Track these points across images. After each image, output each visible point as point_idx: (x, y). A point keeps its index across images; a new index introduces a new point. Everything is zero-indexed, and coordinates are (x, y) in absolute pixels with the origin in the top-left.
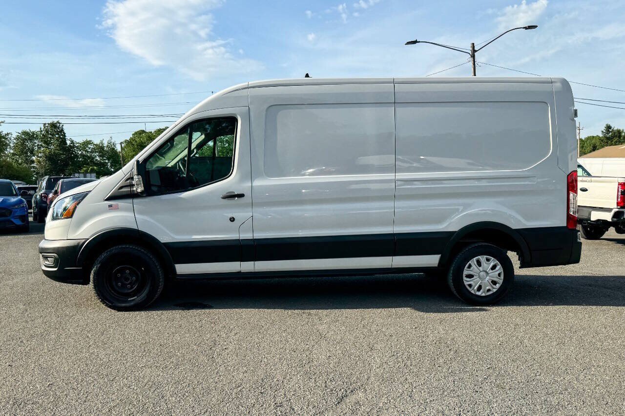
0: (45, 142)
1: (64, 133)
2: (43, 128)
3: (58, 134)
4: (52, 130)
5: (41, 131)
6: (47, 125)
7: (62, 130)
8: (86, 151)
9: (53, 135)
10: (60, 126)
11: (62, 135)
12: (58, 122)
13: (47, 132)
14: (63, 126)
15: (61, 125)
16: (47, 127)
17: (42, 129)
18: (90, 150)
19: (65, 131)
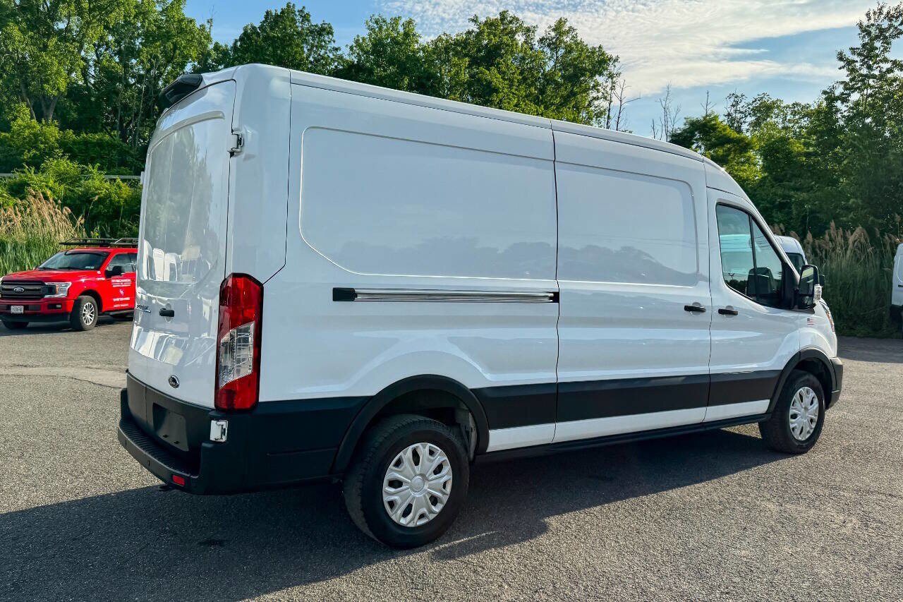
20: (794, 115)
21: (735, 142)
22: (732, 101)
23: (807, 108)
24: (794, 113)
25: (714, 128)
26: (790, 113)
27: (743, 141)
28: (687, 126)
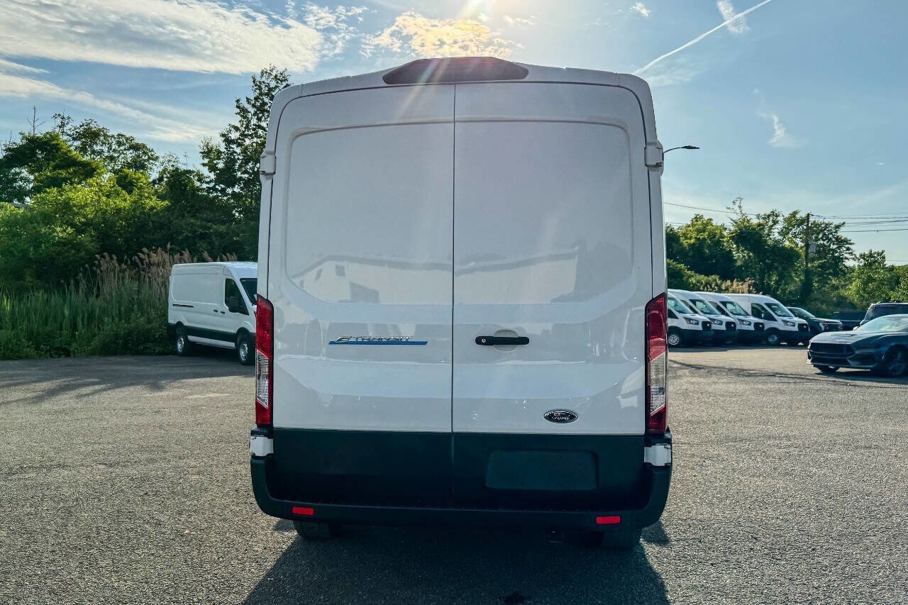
20: (119, 146)
21: (81, 165)
22: (59, 121)
23: (131, 141)
24: (119, 144)
25: (57, 148)
26: (114, 142)
27: (90, 166)
28: (25, 141)
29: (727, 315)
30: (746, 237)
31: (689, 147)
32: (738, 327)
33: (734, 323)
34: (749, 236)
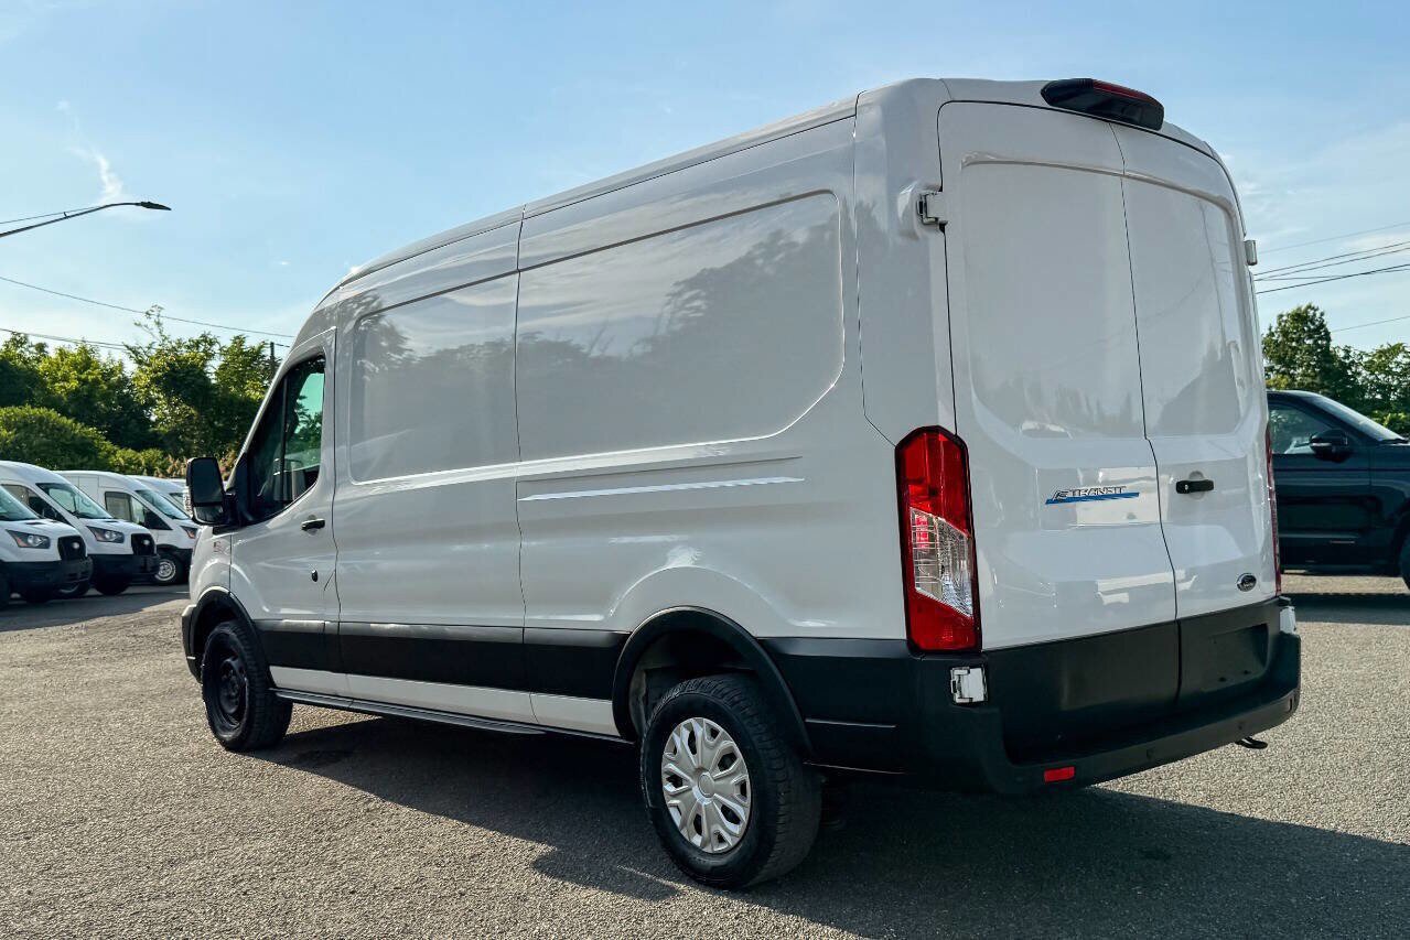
0: (1280, 360)
1: (1327, 333)
2: (1275, 325)
3: (1310, 337)
4: (1296, 328)
5: (1272, 334)
6: (1285, 318)
7: (1322, 325)
8: (1389, 373)
9: (1298, 340)
10: (1315, 315)
11: (1321, 338)
12: (1309, 307)
13: (1285, 333)
14: (1322, 314)
15: (1318, 315)
16: (1286, 321)
17: (1273, 330)
18: (1399, 370)
19: (1329, 327)
29: (60, 518)
30: (184, 379)
31: (149, 205)
32: (90, 550)
33: (77, 539)
34: (180, 376)
